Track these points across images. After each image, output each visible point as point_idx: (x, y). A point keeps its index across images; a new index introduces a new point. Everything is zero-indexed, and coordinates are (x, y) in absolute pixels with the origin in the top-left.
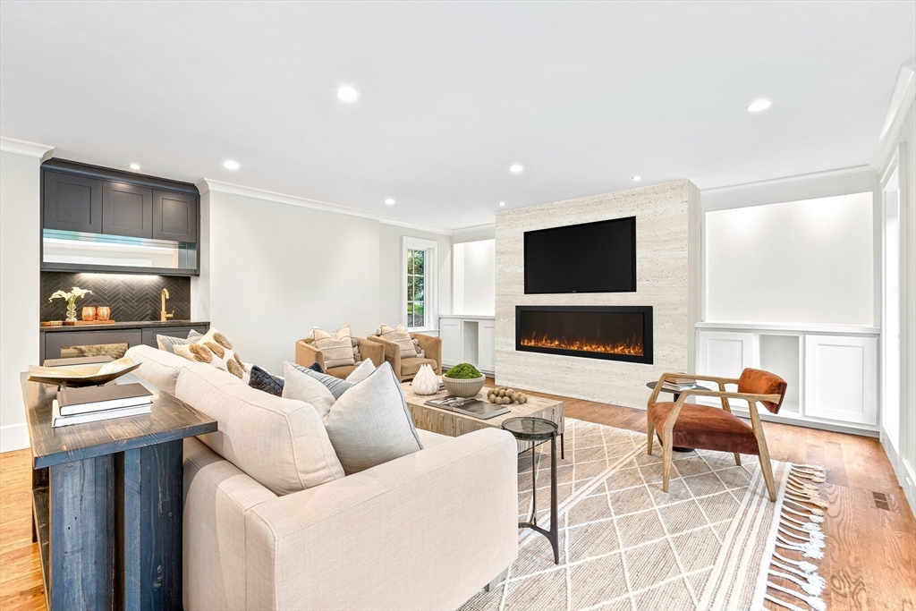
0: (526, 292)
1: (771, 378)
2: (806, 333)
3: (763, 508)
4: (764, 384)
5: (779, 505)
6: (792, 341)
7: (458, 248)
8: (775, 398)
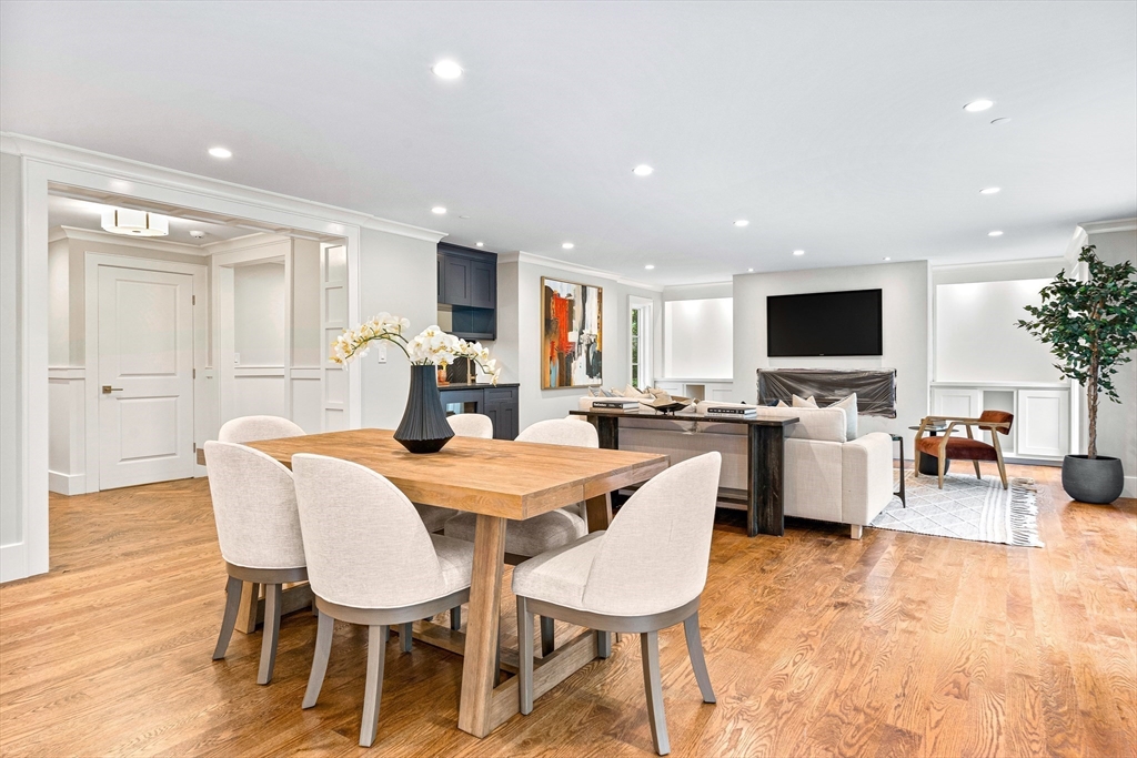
0: (770, 354)
1: (1003, 414)
2: (1018, 388)
3: (1000, 496)
4: (999, 418)
5: (1010, 490)
6: (1009, 395)
7: (668, 305)
8: (1006, 425)
